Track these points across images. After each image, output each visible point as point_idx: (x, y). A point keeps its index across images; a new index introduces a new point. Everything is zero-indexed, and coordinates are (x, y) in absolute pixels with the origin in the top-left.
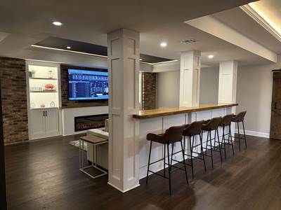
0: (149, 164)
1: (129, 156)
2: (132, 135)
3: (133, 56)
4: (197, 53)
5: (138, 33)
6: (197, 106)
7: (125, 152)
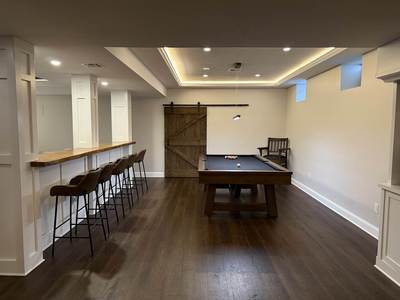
0: (55, 229)
1: (29, 221)
2: (31, 192)
3: (28, 78)
4: (93, 78)
5: (33, 45)
6: (97, 146)
7: (24, 217)
